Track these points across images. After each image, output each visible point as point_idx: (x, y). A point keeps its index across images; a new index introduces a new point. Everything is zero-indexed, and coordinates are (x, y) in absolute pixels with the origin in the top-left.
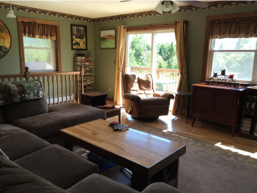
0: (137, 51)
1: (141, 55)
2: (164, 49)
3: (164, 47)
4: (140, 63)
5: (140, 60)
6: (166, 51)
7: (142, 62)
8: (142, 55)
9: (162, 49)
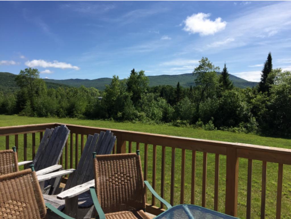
0: (135, 93)
1: (140, 98)
2: (165, 91)
3: (165, 89)
4: (140, 109)
5: (140, 104)
6: (168, 94)
7: (141, 107)
8: (142, 98)
9: (164, 92)
